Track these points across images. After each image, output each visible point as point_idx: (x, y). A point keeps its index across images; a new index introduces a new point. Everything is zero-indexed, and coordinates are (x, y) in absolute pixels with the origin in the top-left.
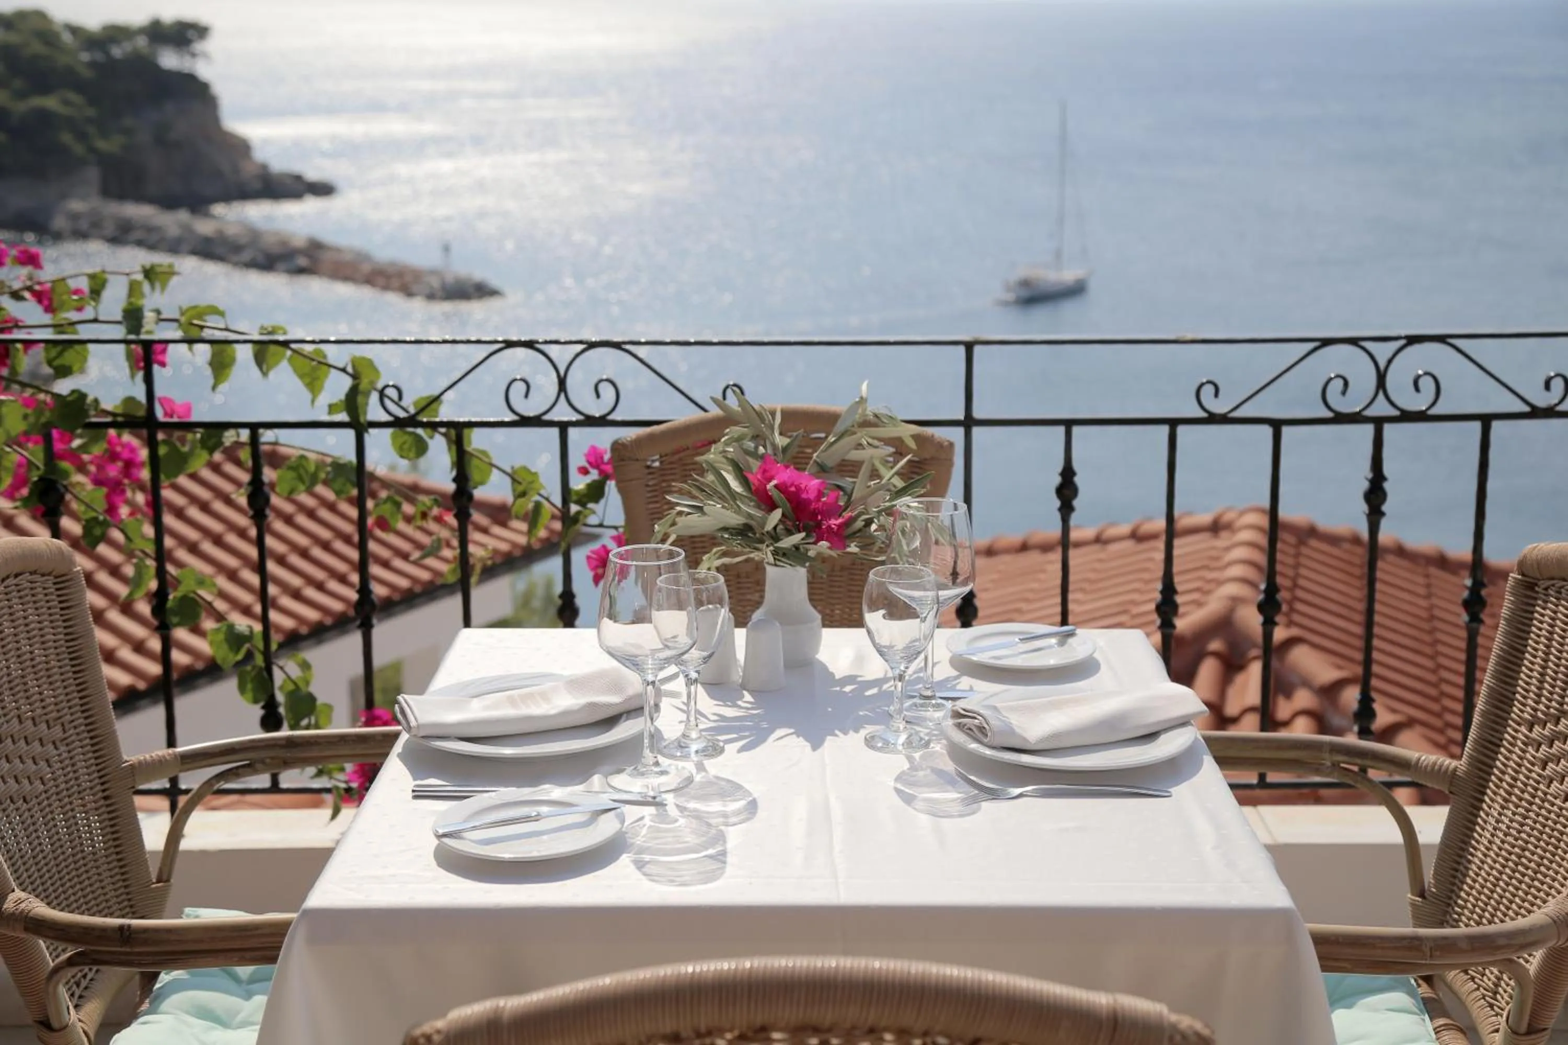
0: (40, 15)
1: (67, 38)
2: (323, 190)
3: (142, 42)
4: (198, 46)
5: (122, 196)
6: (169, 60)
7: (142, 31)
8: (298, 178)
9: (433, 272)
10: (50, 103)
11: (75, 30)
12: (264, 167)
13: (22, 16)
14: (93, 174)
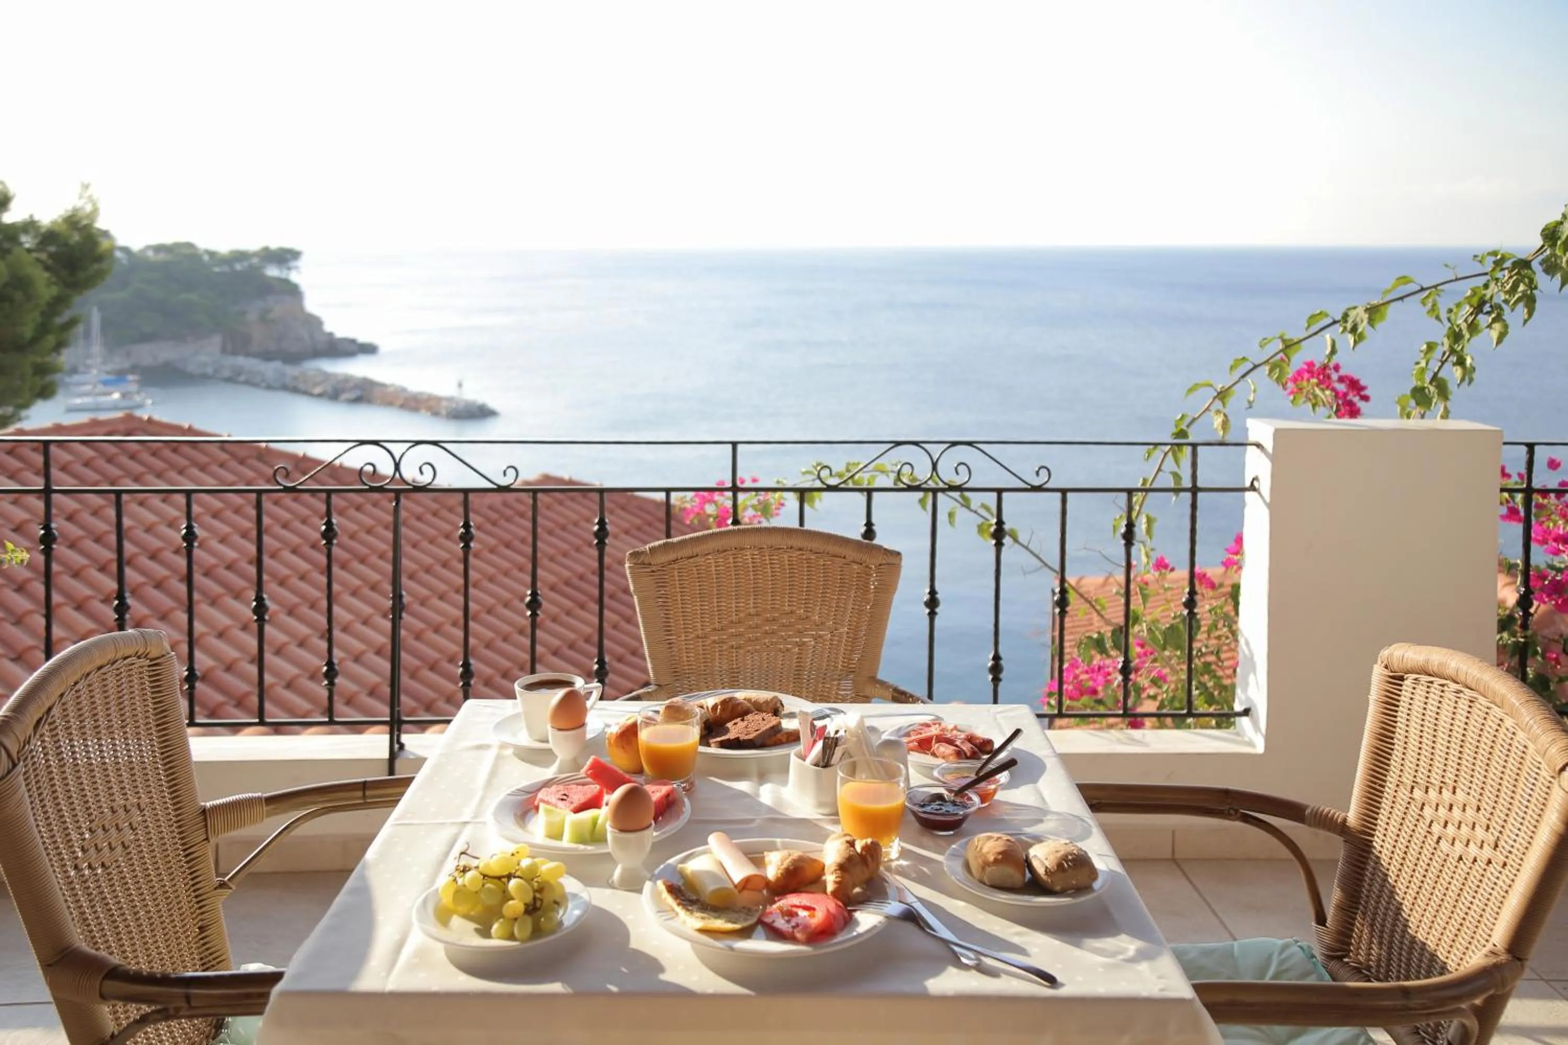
0: (190, 245)
1: (206, 258)
2: (369, 349)
3: (255, 261)
4: (293, 264)
5: (234, 353)
6: (272, 272)
7: (255, 254)
8: (353, 341)
9: (450, 399)
10: (193, 296)
11: (212, 254)
12: (331, 335)
13: (177, 245)
14: (217, 340)
